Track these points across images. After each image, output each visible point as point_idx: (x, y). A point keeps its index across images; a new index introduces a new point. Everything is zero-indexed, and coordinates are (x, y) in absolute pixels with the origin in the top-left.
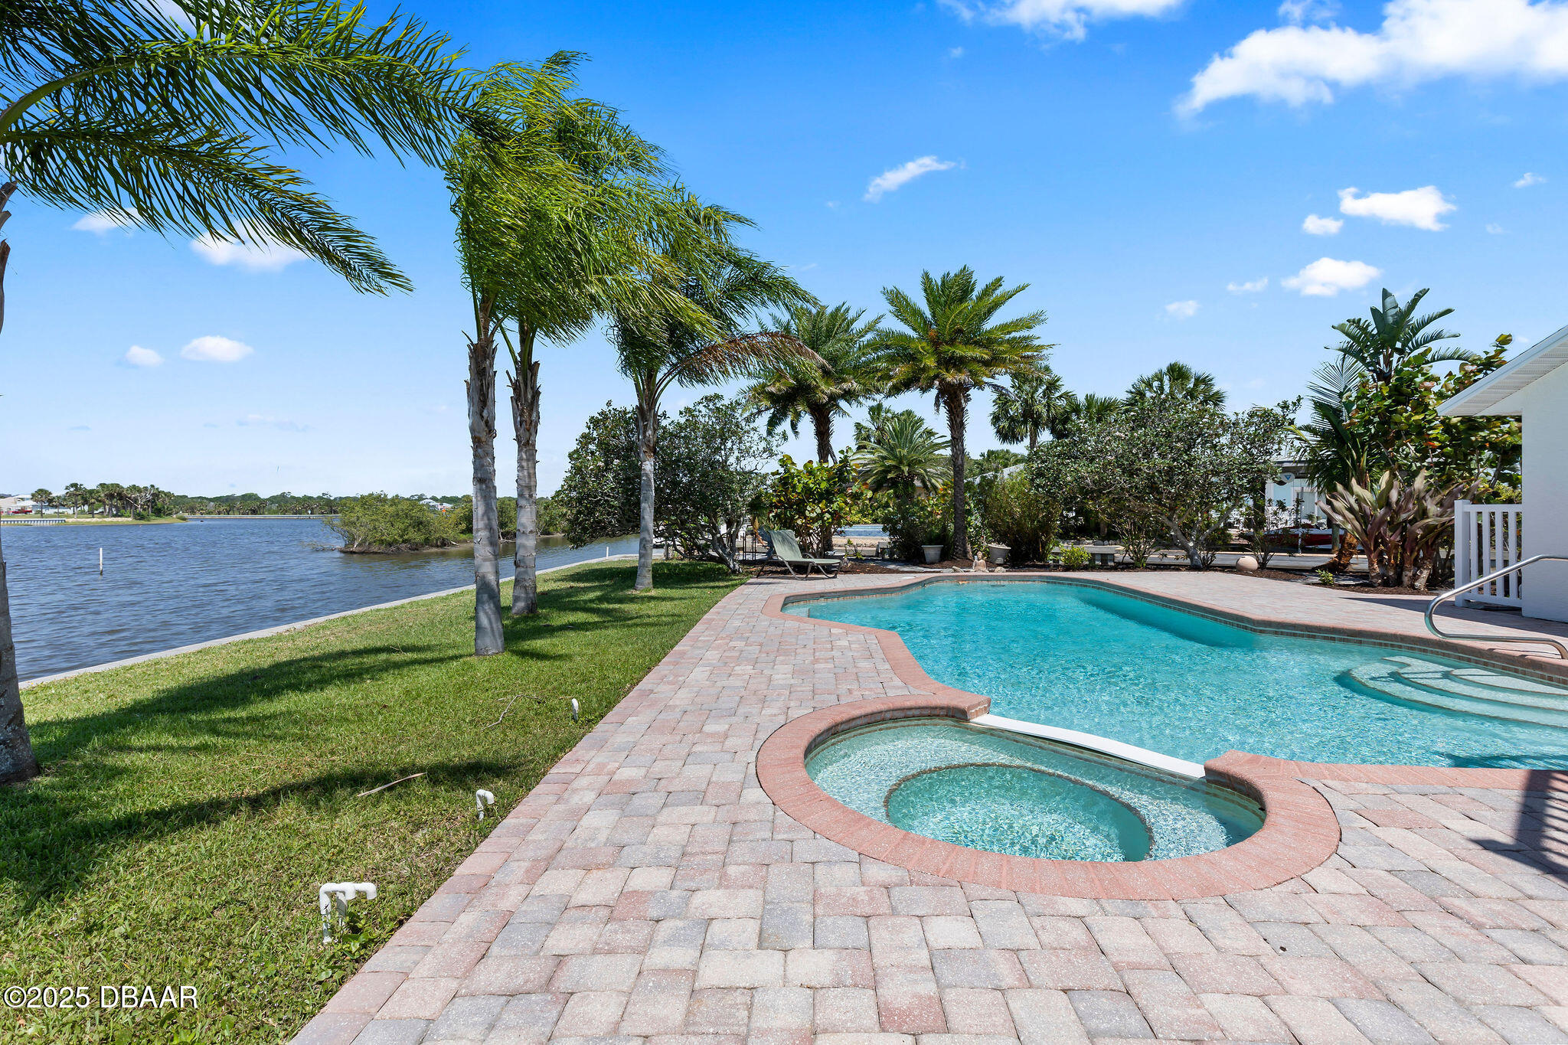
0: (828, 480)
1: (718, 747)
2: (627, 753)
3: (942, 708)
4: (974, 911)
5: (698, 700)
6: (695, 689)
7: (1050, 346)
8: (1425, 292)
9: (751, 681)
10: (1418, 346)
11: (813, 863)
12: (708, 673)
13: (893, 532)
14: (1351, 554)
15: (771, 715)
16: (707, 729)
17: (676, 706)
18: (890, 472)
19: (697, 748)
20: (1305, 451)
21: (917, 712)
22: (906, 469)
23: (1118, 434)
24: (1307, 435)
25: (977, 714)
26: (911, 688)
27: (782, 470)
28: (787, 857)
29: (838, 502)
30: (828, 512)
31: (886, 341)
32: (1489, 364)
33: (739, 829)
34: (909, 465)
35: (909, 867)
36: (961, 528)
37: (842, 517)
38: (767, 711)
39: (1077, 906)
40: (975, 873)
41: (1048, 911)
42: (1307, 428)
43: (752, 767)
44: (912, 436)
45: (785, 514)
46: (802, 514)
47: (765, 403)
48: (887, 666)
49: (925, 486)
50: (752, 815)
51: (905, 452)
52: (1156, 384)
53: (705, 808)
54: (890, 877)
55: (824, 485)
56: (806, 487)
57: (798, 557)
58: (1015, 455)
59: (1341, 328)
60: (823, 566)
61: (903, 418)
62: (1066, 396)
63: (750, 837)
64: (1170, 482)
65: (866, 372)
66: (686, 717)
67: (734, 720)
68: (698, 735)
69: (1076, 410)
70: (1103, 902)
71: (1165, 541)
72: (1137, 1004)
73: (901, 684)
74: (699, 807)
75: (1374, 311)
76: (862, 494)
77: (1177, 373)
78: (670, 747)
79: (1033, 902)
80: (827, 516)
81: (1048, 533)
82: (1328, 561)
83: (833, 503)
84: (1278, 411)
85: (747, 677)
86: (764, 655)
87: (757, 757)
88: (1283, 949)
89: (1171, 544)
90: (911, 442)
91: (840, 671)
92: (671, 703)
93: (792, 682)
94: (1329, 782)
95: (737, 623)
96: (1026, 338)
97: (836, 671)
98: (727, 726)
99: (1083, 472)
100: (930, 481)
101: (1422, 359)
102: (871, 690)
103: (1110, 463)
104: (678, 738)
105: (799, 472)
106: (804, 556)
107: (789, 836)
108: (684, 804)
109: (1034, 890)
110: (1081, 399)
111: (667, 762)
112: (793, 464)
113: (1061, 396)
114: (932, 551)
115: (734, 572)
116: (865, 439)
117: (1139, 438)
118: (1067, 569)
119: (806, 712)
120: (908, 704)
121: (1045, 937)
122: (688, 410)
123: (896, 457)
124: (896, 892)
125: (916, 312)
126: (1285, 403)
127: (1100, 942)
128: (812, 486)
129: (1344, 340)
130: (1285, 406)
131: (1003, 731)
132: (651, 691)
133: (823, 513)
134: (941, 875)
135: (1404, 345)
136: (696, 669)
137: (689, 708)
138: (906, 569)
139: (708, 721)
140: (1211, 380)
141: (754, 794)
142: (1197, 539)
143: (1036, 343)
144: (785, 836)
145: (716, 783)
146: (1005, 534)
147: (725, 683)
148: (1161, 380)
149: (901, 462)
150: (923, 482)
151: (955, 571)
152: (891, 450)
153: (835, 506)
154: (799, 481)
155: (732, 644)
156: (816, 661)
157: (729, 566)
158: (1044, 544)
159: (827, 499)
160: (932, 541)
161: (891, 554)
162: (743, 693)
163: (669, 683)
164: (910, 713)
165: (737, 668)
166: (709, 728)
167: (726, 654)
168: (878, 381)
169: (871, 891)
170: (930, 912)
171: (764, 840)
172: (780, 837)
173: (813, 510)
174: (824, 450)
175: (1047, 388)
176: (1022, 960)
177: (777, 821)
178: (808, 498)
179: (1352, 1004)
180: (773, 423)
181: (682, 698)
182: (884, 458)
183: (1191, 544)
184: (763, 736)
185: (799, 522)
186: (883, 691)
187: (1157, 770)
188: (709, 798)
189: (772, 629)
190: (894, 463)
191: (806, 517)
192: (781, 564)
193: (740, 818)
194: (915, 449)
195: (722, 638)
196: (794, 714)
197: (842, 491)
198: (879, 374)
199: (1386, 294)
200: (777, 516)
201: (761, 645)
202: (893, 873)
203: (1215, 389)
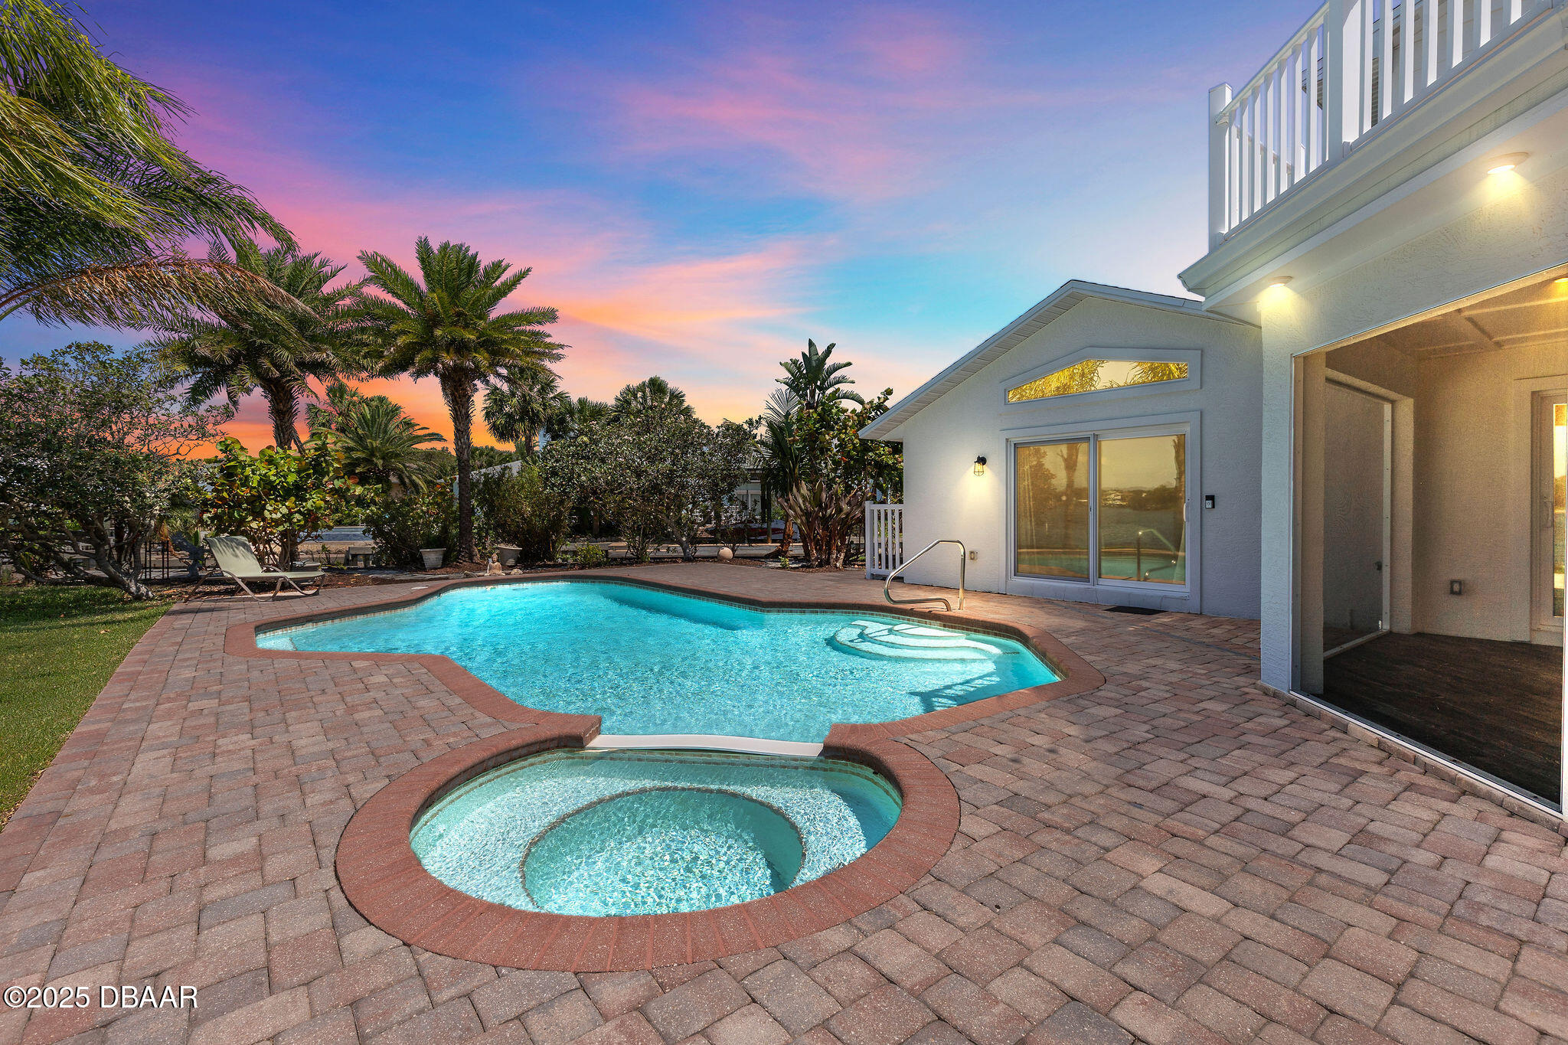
0: (298, 472)
1: (255, 880)
2: (50, 947)
3: (552, 740)
4: (753, 993)
5: (171, 807)
6: (157, 791)
7: (562, 346)
8: (833, 345)
9: (258, 757)
10: (831, 385)
11: (518, 1018)
12: (169, 760)
13: (378, 533)
14: (789, 543)
15: (324, 804)
16: (214, 853)
17: (126, 831)
18: (359, 465)
19: (212, 894)
20: (760, 461)
21: (524, 751)
22: (380, 462)
23: (626, 437)
24: (763, 449)
25: (591, 739)
26: (506, 724)
27: (221, 456)
28: (475, 1025)
29: (314, 500)
30: (299, 512)
31: (368, 310)
32: (880, 407)
33: (367, 1010)
34: (383, 458)
35: (647, 966)
36: (465, 530)
37: (318, 519)
38: (312, 800)
39: (837, 938)
40: (724, 941)
41: (820, 956)
42: (762, 443)
43: (336, 895)
44: (386, 425)
45: (231, 516)
46: (258, 514)
47: (181, 368)
48: (458, 700)
49: (403, 483)
50: (379, 977)
51: (376, 443)
52: (640, 394)
53: (284, 997)
54: (634, 990)
55: (292, 478)
56: (265, 480)
57: (254, 570)
58: (501, 454)
59: (785, 365)
60: (295, 580)
61: (374, 403)
62: (561, 397)
63: (396, 1017)
64: (670, 484)
65: (345, 344)
66: (160, 845)
67: (260, 826)
68: (202, 870)
69: (571, 412)
70: (854, 920)
71: (662, 536)
72: (955, 1028)
73: (489, 720)
74: (270, 999)
75: (804, 354)
76: (348, 489)
77: (656, 386)
78: (150, 907)
79: (798, 949)
80: (298, 516)
81: (558, 532)
82: (774, 549)
83: (306, 500)
84: (746, 426)
85: (249, 752)
86: (261, 714)
87: (337, 878)
88: (998, 907)
89: (668, 538)
90: (385, 432)
91: (396, 717)
92: (114, 825)
93: (331, 745)
94: (913, 737)
95: (188, 674)
96: (536, 334)
97: (390, 717)
98: (254, 840)
99: (597, 473)
100: (409, 478)
101: (835, 396)
102: (455, 735)
103: (620, 465)
104: (164, 885)
105: (254, 461)
106: (268, 571)
107: (463, 987)
108: (231, 1008)
109: (791, 937)
110: (574, 399)
111: (162, 937)
112: (242, 448)
113: (555, 397)
114: (431, 556)
115: (138, 598)
116: (323, 425)
117: (645, 443)
118: (583, 567)
119: (380, 785)
120: (514, 743)
121: (840, 990)
122: (39, 360)
123: (366, 448)
124: (653, 1009)
125: (409, 285)
126: (751, 420)
127: (885, 970)
128: (273, 478)
129: (785, 375)
130: (750, 422)
131: (624, 751)
132: (59, 814)
133: (291, 514)
134: (689, 960)
135: (823, 383)
136: (141, 757)
137: (160, 826)
138: (403, 577)
139: (212, 840)
140: (684, 395)
141: (363, 940)
142: (689, 535)
143: (548, 340)
144: (453, 992)
145: (283, 944)
146: (516, 533)
147: (211, 769)
148: (644, 392)
149: (372, 454)
150: (401, 478)
151: (467, 576)
152: (360, 439)
153: (309, 505)
154: (253, 472)
155: (192, 706)
156: (351, 710)
157: (128, 590)
158: (554, 542)
159: (297, 496)
160: (432, 543)
161: (377, 561)
162: (255, 779)
163: (92, 791)
164: (515, 754)
165: (220, 742)
166: (220, 851)
167: (187, 724)
168: (365, 357)
169: (623, 1022)
170: (710, 1019)
171: (420, 1012)
172: (446, 995)
173: (275, 510)
174: (284, 434)
175: (543, 388)
176: (839, 1035)
177: (428, 971)
178: (267, 495)
179: (1067, 937)
180: (198, 393)
181: (133, 812)
182: (349, 449)
183: (684, 539)
184: (329, 839)
185: (254, 525)
186: (471, 734)
187: (780, 757)
188: (281, 974)
189: (256, 674)
190: (364, 456)
191: (264, 519)
192: (232, 581)
193: (359, 990)
194: (390, 441)
195: (169, 700)
196: (364, 791)
197: (317, 486)
198: (366, 350)
199: (811, 344)
200: (216, 516)
201: (249, 700)
202: (634, 983)
203: (685, 404)
